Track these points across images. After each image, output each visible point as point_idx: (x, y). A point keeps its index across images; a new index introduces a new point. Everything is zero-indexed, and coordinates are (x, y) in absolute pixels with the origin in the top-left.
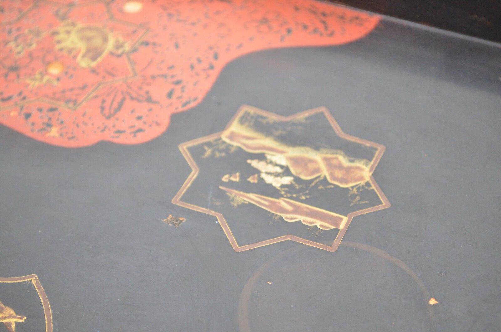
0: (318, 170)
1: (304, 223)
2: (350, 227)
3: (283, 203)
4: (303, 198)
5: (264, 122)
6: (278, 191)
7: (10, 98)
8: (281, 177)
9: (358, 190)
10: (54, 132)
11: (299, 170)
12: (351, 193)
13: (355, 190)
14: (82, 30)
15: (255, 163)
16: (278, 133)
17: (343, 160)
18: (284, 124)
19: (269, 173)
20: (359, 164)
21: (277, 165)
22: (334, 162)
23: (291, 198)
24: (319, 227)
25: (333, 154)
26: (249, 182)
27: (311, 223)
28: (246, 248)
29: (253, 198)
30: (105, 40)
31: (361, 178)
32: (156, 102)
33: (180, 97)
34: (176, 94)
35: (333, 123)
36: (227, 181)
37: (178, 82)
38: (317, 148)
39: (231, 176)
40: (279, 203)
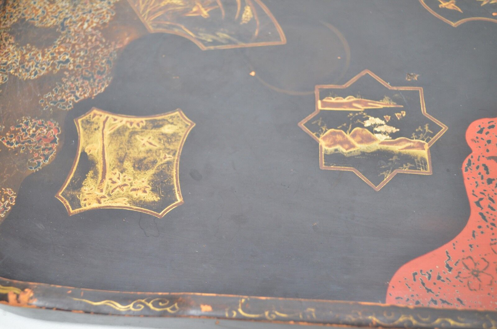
0: (354, 136)
1: (341, 98)
2: (314, 104)
3: (360, 108)
4: (351, 114)
5: (409, 165)
6: (368, 114)
9: (322, 130)
11: (364, 132)
12: (325, 127)
13: (324, 129)
15: (394, 130)
16: (394, 158)
17: (342, 149)
18: (396, 167)
20: (331, 149)
21: (380, 132)
22: (347, 146)
23: (358, 112)
24: (332, 98)
25: (351, 152)
26: (389, 115)
27: (337, 99)
28: (363, 73)
29: (379, 105)
31: (324, 139)
32: (490, 158)
33: (478, 167)
34: (482, 170)
35: (364, 179)
36: (402, 112)
37: (490, 181)
38: (363, 153)
39: (402, 115)
40: (362, 106)
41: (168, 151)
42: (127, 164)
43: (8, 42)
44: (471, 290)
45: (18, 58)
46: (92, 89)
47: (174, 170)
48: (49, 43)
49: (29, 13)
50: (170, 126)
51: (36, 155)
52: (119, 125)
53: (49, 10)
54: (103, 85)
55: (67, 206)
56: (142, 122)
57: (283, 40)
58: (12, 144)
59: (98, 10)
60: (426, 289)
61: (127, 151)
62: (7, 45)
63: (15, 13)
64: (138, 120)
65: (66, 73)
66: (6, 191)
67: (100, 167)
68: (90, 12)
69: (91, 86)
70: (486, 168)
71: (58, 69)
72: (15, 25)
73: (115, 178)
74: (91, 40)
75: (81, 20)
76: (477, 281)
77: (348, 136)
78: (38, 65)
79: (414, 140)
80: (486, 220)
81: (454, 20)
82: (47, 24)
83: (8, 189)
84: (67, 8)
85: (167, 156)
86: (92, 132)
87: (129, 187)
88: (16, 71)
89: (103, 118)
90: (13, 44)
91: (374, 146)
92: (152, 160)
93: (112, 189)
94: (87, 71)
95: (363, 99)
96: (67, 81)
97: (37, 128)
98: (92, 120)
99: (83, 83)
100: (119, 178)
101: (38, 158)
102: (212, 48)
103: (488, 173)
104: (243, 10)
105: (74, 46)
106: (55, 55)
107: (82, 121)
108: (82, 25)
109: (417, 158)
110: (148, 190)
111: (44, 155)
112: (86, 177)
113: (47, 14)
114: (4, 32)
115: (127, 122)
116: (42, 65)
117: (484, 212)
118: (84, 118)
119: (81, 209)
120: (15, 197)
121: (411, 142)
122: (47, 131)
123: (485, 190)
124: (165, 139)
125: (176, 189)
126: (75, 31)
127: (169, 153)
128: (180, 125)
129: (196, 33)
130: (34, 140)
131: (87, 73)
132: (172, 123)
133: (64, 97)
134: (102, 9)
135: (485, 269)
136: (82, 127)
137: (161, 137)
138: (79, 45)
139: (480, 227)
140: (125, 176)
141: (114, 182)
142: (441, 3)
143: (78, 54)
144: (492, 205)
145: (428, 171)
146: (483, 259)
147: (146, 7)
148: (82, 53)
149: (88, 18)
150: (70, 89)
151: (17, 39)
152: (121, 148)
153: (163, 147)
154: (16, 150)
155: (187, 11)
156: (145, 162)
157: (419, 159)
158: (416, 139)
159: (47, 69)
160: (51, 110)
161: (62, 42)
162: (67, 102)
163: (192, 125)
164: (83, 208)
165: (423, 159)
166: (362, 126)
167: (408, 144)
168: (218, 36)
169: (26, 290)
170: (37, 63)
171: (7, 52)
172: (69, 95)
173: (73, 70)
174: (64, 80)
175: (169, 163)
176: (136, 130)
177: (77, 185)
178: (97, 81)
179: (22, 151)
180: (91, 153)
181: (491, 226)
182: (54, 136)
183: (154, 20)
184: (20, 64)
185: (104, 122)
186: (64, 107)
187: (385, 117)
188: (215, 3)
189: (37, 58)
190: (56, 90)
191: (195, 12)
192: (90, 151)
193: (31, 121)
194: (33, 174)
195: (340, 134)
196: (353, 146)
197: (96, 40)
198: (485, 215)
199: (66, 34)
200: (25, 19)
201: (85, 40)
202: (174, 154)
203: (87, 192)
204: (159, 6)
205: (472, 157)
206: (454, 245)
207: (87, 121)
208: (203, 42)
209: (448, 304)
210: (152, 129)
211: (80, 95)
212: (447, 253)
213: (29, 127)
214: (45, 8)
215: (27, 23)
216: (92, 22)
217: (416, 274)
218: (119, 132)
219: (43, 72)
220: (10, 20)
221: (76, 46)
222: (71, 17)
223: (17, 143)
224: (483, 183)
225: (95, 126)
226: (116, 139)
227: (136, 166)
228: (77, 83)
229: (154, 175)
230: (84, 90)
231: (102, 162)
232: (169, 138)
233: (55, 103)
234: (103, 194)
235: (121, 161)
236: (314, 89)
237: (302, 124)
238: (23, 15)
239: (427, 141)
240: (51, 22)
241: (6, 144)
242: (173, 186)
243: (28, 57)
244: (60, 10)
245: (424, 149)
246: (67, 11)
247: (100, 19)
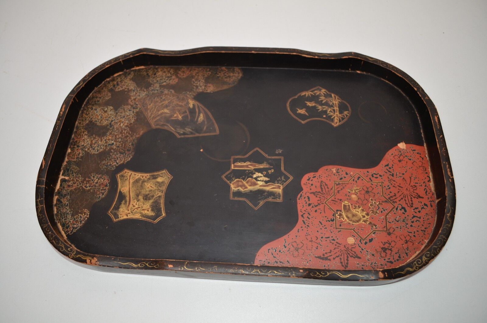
0: (247, 182)
2: (230, 166)
3: (252, 168)
5: (272, 197)
6: (255, 171)
7: (358, 179)
8: (257, 177)
10: (334, 170)
11: (252, 181)
13: (233, 179)
14: (360, 220)
15: (267, 179)
16: (266, 193)
17: (241, 189)
18: (266, 198)
19: (261, 177)
20: (236, 189)
21: (260, 181)
22: (244, 188)
23: (250, 170)
24: (239, 163)
25: (245, 191)
26: (265, 172)
27: (241, 163)
28: (255, 150)
29: (261, 166)
30: (347, 216)
31: (233, 184)
32: (311, 193)
33: (305, 198)
34: (307, 199)
35: (250, 204)
36: (272, 170)
37: (309, 205)
38: (251, 191)
39: (272, 172)
41: (159, 191)
42: (140, 197)
43: (84, 134)
44: (294, 257)
45: (89, 143)
46: (125, 159)
47: (162, 200)
48: (104, 134)
49: (94, 117)
50: (161, 178)
51: (98, 193)
52: (137, 177)
53: (104, 116)
54: (130, 157)
55: (113, 218)
56: (148, 176)
57: (218, 132)
58: (87, 187)
59: (128, 116)
60: (273, 256)
61: (141, 191)
62: (84, 135)
63: (88, 118)
64: (145, 175)
65: (112, 150)
66: (85, 210)
67: (128, 199)
68: (124, 117)
69: (124, 157)
70: (309, 198)
71: (109, 148)
72: (87, 124)
73: (134, 204)
74: (124, 133)
75: (120, 122)
76: (297, 253)
77: (245, 182)
78: (99, 146)
79: (276, 184)
80: (305, 224)
81: (303, 120)
82: (103, 124)
83: (86, 210)
84: (112, 115)
85: (159, 193)
86: (124, 181)
87: (141, 208)
88: (88, 149)
89: (129, 174)
90: (86, 135)
91: (257, 188)
92: (152, 195)
93: (133, 209)
94: (122, 149)
95: (254, 163)
96: (113, 155)
97: (99, 179)
98: (124, 175)
99: (120, 155)
100: (136, 204)
101: (99, 194)
102: (183, 136)
103: (309, 201)
104: (199, 115)
105: (116, 136)
106: (107, 141)
107: (120, 176)
108: (120, 124)
109: (276, 193)
110: (149, 210)
111: (102, 193)
112: (121, 204)
113: (103, 118)
114: (82, 128)
115: (141, 176)
116: (100, 146)
117: (304, 220)
118: (121, 174)
119: (119, 219)
120: (89, 213)
121: (274, 185)
122: (103, 180)
123: (306, 209)
124: (158, 185)
125: (162, 209)
126: (117, 128)
127: (160, 192)
128: (166, 177)
129: (175, 129)
130: (97, 185)
131: (122, 151)
132: (162, 177)
133: (111, 163)
134: (130, 115)
135: (302, 247)
136: (120, 178)
137: (156, 183)
138: (118, 135)
139: (302, 227)
140: (139, 203)
141: (134, 206)
142: (298, 111)
143: (118, 140)
144: (309, 216)
145: (280, 200)
146: (301, 242)
147: (152, 114)
148: (120, 140)
149: (123, 120)
150: (114, 159)
151: (88, 132)
152: (138, 189)
153: (157, 189)
154: (89, 190)
155: (171, 116)
156: (149, 196)
157: (277, 194)
158: (277, 184)
159: (103, 148)
160: (105, 170)
161: (110, 134)
162: (113, 166)
163: (171, 177)
164: (120, 219)
165: (279, 194)
166: (252, 177)
167: (273, 186)
168: (186, 130)
169: (94, 258)
170: (99, 145)
171: (84, 139)
172: (114, 162)
173: (115, 149)
174: (111, 154)
175: (160, 197)
176: (145, 180)
177: (117, 208)
178: (127, 155)
179: (92, 191)
180: (123, 192)
181: (307, 227)
182: (107, 183)
183: (156, 121)
184: (90, 146)
185: (130, 176)
186: (111, 168)
187: (263, 172)
188: (186, 112)
189: (98, 142)
190: (108, 159)
191: (175, 117)
192: (123, 191)
193: (96, 176)
194: (97, 202)
195: (241, 181)
196: (246, 188)
197: (127, 133)
198: (305, 221)
199: (112, 129)
200: (92, 121)
201: (121, 133)
202: (162, 192)
203: (121, 211)
204: (158, 113)
205: (303, 193)
206: (288, 236)
207: (122, 175)
208: (178, 133)
209: (283, 263)
210: (152, 179)
211: (119, 162)
212: (285, 239)
213: (95, 179)
214: (102, 115)
215: (94, 123)
216: (125, 123)
217: (269, 249)
218: (137, 181)
219: (101, 150)
220: (85, 122)
221: (117, 136)
222: (115, 120)
223: (89, 187)
224: (306, 206)
225: (126, 178)
226: (135, 184)
227: (145, 198)
228: (117, 156)
229: (153, 202)
230: (120, 160)
231: (128, 196)
232: (160, 184)
233: (107, 166)
234: (129, 212)
235: (138, 195)
236: (230, 158)
237: (223, 177)
238: (91, 119)
239: (282, 185)
240: (105, 123)
241: (84, 187)
242: (161, 208)
243: (94, 142)
244: (109, 116)
245: (280, 189)
246: (113, 116)
247: (129, 121)
